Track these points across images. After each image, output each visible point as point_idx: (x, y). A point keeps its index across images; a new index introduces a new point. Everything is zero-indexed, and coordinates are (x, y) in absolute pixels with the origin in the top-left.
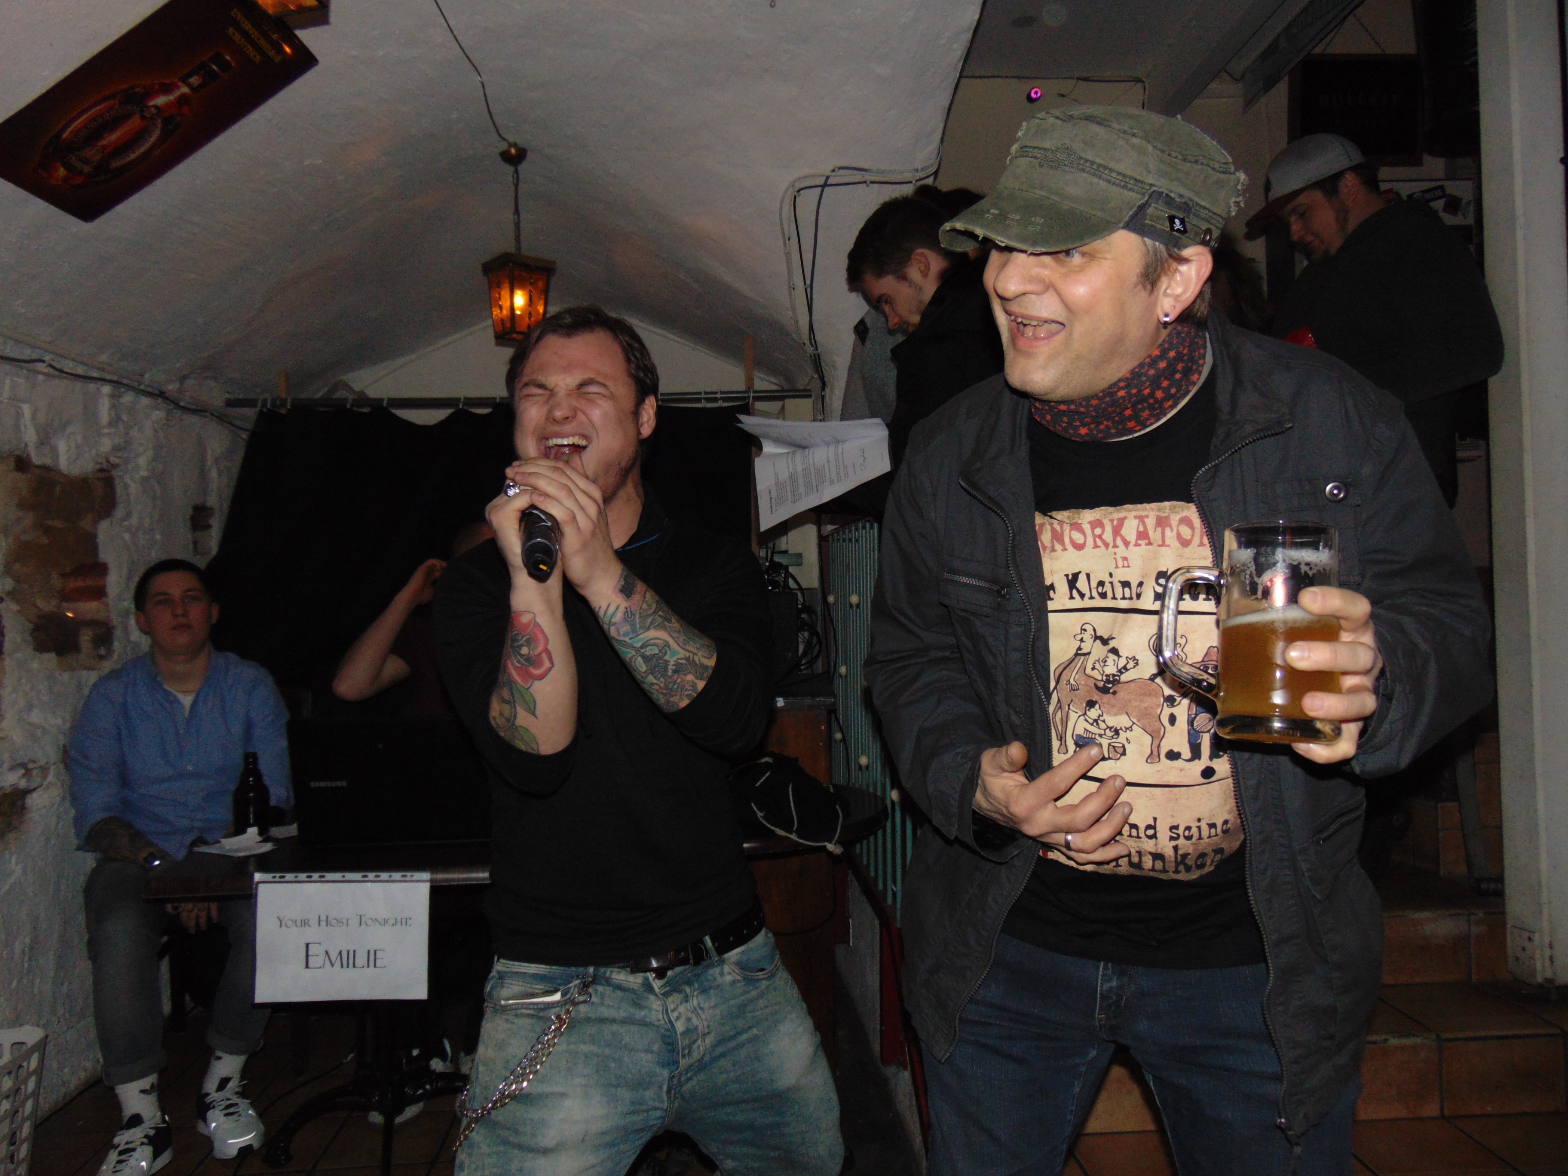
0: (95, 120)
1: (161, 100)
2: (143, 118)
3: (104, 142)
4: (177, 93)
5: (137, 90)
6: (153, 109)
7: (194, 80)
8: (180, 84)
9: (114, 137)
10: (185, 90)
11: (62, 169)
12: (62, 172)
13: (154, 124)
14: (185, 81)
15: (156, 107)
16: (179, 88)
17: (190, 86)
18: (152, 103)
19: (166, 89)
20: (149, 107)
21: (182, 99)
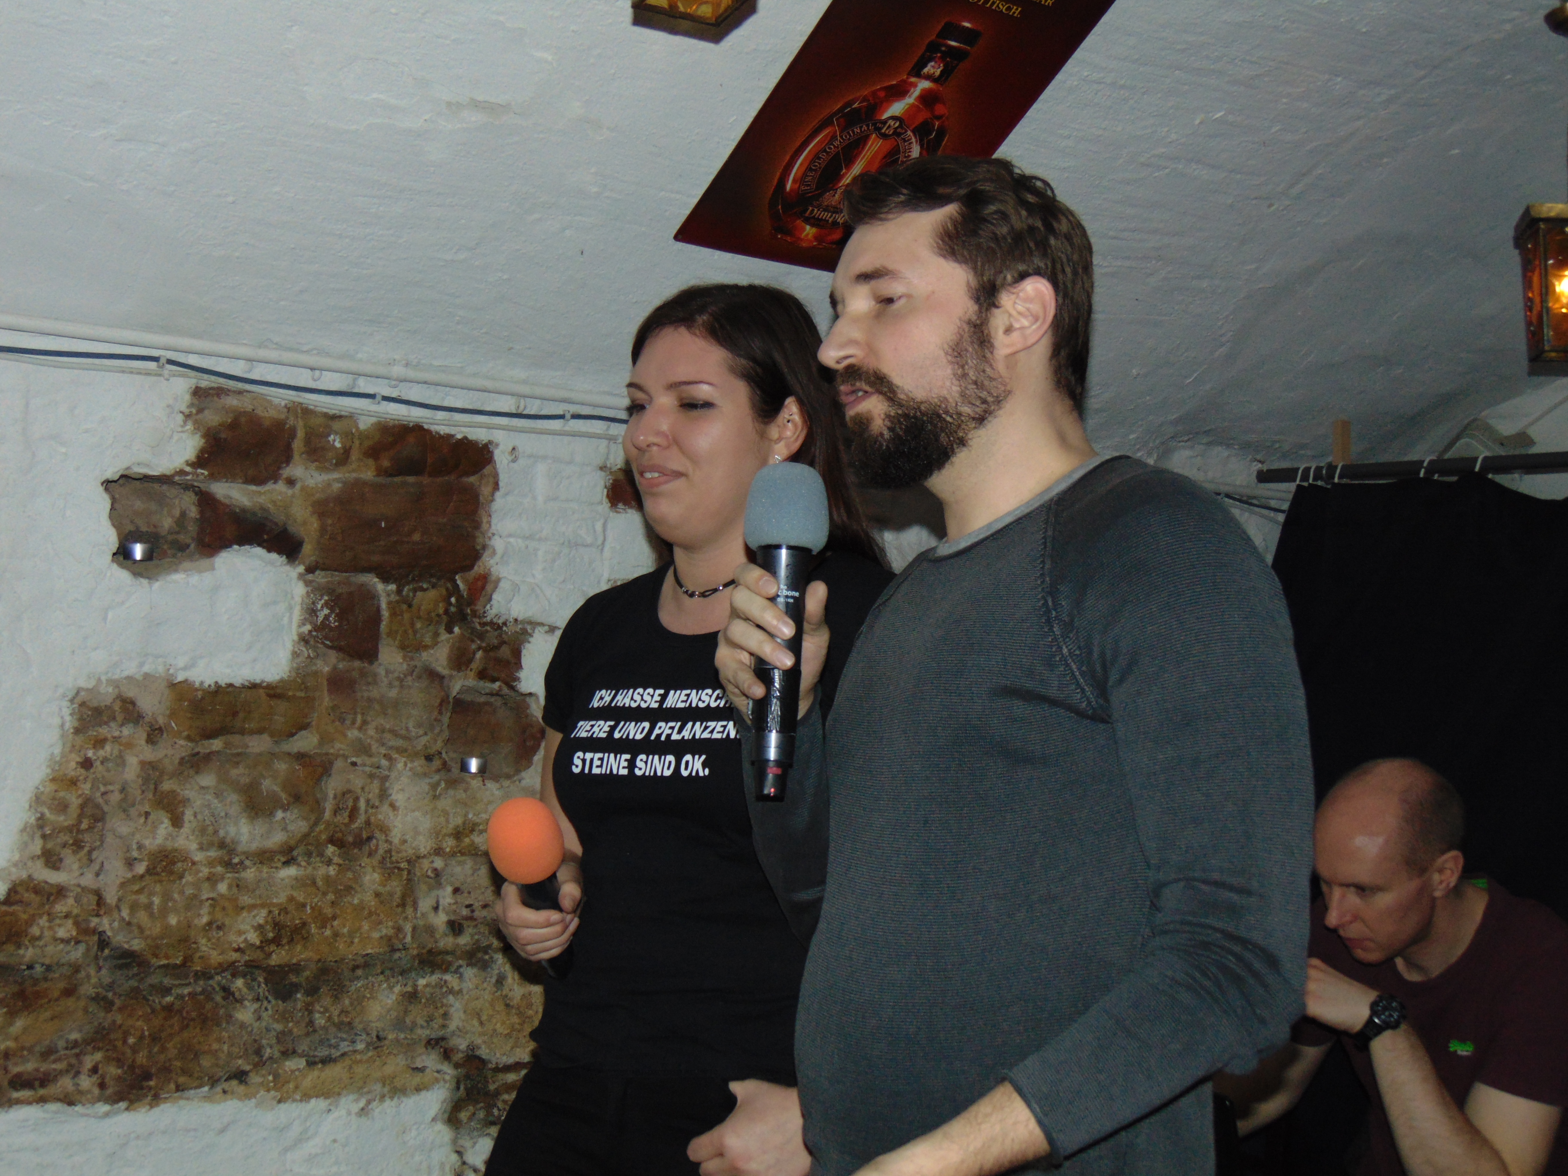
0: (819, 158)
1: (897, 108)
2: (884, 136)
3: (847, 180)
4: (916, 92)
5: (856, 105)
6: (891, 122)
7: (933, 68)
8: (913, 80)
9: (857, 169)
10: (925, 84)
11: (808, 227)
12: (809, 231)
13: (904, 140)
14: (918, 75)
15: (893, 118)
16: (915, 85)
17: (928, 77)
18: (885, 116)
19: (900, 92)
20: (885, 122)
21: (926, 98)
